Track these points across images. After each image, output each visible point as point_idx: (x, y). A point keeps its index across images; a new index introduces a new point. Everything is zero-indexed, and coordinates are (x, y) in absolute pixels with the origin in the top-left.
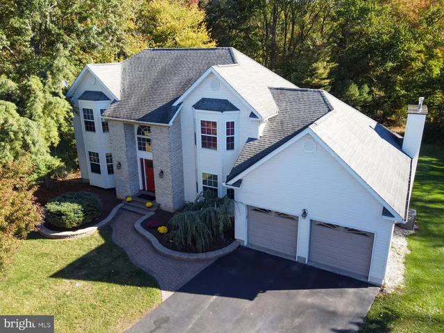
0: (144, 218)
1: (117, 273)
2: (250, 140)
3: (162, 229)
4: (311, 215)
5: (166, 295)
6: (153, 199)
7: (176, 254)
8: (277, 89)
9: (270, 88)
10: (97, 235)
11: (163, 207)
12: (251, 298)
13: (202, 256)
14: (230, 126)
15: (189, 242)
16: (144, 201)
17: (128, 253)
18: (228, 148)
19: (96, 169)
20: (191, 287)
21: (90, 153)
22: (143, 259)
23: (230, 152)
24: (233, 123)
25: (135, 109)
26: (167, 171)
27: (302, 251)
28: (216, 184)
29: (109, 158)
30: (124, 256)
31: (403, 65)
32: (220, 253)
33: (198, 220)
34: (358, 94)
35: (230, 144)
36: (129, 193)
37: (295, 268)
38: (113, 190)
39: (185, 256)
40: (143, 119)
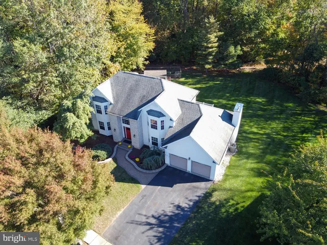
0: (129, 153)
1: (124, 179)
2: (170, 127)
3: (137, 160)
4: (192, 159)
5: (143, 186)
6: (130, 143)
7: (145, 171)
8: (181, 100)
9: (179, 100)
10: (112, 162)
11: (135, 147)
12: (172, 187)
13: (154, 171)
14: (162, 122)
15: (149, 167)
16: (127, 144)
17: (126, 170)
18: (162, 129)
19: (103, 128)
20: (152, 183)
21: (99, 122)
22: (132, 173)
23: (163, 130)
24: (163, 121)
25: (121, 110)
26: (137, 135)
27: (189, 169)
28: (157, 141)
29: (109, 124)
30: (125, 172)
31: (262, 33)
32: (160, 170)
33: (152, 161)
34: (234, 52)
35: (162, 128)
36: (120, 140)
37: (186, 175)
38: (111, 137)
39: (148, 172)
40: (125, 116)
